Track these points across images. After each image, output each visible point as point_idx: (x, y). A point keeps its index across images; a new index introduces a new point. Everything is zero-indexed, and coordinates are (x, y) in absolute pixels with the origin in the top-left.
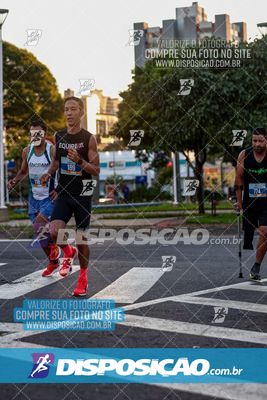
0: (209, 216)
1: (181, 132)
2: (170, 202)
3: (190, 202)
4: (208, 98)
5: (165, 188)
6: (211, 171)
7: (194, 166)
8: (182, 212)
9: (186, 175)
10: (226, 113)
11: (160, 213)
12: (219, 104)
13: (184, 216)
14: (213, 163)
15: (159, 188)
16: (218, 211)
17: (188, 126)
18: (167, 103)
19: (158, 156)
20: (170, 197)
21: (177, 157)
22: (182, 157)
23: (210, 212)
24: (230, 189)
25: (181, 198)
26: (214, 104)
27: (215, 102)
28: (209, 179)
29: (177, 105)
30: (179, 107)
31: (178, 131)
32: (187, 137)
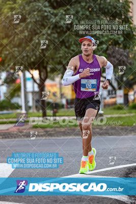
1: (27, 56)
2: (19, 111)
3: (35, 111)
4: (49, 28)
5: (15, 100)
6: (52, 86)
7: (38, 82)
9: (31, 90)
10: (63, 40)
12: (57, 32)
14: (53, 79)
17: (33, 51)
19: (9, 74)
21: (24, 75)
22: (28, 75)
24: (67, 100)
25: (28, 108)
26: (54, 33)
27: (54, 31)
28: (50, 92)
29: (24, 34)
30: (25, 36)
31: (25, 55)
32: (32, 60)
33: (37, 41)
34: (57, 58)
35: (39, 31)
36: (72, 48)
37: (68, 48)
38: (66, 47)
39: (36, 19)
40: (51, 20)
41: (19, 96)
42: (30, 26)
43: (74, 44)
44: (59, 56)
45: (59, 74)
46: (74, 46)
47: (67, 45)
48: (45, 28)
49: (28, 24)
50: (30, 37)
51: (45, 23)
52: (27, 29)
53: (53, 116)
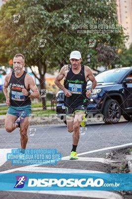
0: (49, 111)
1: (27, 53)
3: (37, 102)
4: (45, 29)
7: (39, 76)
10: (58, 39)
12: (52, 33)
14: (53, 74)
17: (32, 49)
18: (16, 33)
22: (29, 70)
23: (50, 108)
27: (50, 32)
28: (50, 85)
29: (23, 35)
30: (25, 36)
31: (25, 53)
32: (31, 57)
33: (35, 40)
34: (53, 55)
35: (36, 32)
36: (65, 46)
37: (62, 46)
38: (60, 45)
39: (33, 21)
40: (47, 21)
42: (28, 28)
43: (67, 42)
44: (54, 53)
45: (57, 69)
46: (67, 44)
47: (61, 43)
48: (41, 29)
49: (27, 25)
50: (29, 37)
51: (42, 25)
52: (26, 31)
53: (51, 106)
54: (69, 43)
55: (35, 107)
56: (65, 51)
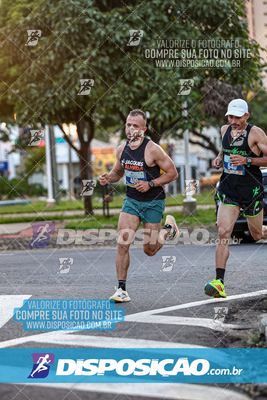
0: (99, 218)
1: (54, 97)
2: (42, 199)
3: (73, 198)
4: (94, 46)
5: (35, 179)
6: (104, 152)
7: (77, 145)
8: (59, 214)
9: (66, 160)
10: (120, 68)
11: (26, 215)
12: (108, 54)
13: (61, 219)
14: (107, 141)
15: (27, 179)
16: (112, 211)
17: (65, 88)
18: (32, 54)
19: (25, 132)
20: (42, 192)
21: (51, 133)
22: (58, 133)
23: (99, 212)
25: (59, 193)
26: (103, 56)
27: (103, 52)
28: (100, 163)
29: (47, 57)
30: (50, 61)
31: (50, 95)
32: (63, 104)
33: (72, 70)
34: (109, 101)
35: (75, 53)
36: (136, 83)
37: (130, 82)
38: (126, 81)
39: (69, 30)
40: (98, 31)
41: (42, 172)
42: (58, 44)
44: (112, 97)
45: (117, 131)
46: (140, 79)
47: (127, 77)
48: (86, 46)
50: (58, 63)
51: (87, 38)
52: (52, 49)
53: (104, 208)
54: (145, 77)
55: (69, 210)
56: (134, 93)
